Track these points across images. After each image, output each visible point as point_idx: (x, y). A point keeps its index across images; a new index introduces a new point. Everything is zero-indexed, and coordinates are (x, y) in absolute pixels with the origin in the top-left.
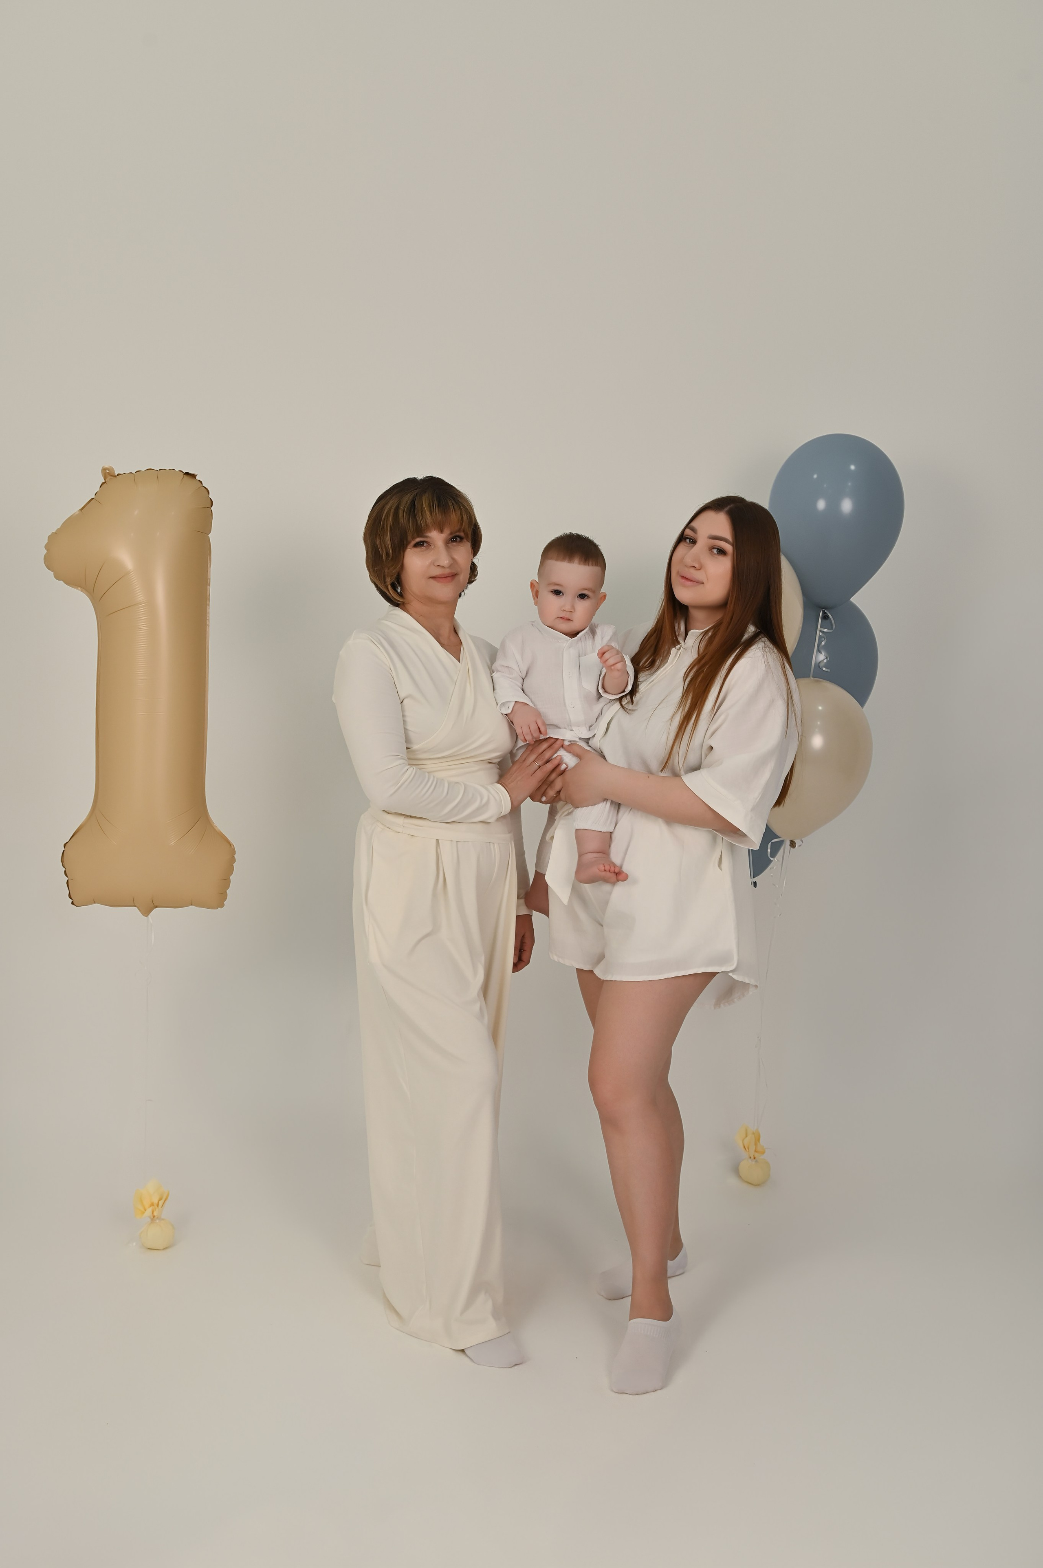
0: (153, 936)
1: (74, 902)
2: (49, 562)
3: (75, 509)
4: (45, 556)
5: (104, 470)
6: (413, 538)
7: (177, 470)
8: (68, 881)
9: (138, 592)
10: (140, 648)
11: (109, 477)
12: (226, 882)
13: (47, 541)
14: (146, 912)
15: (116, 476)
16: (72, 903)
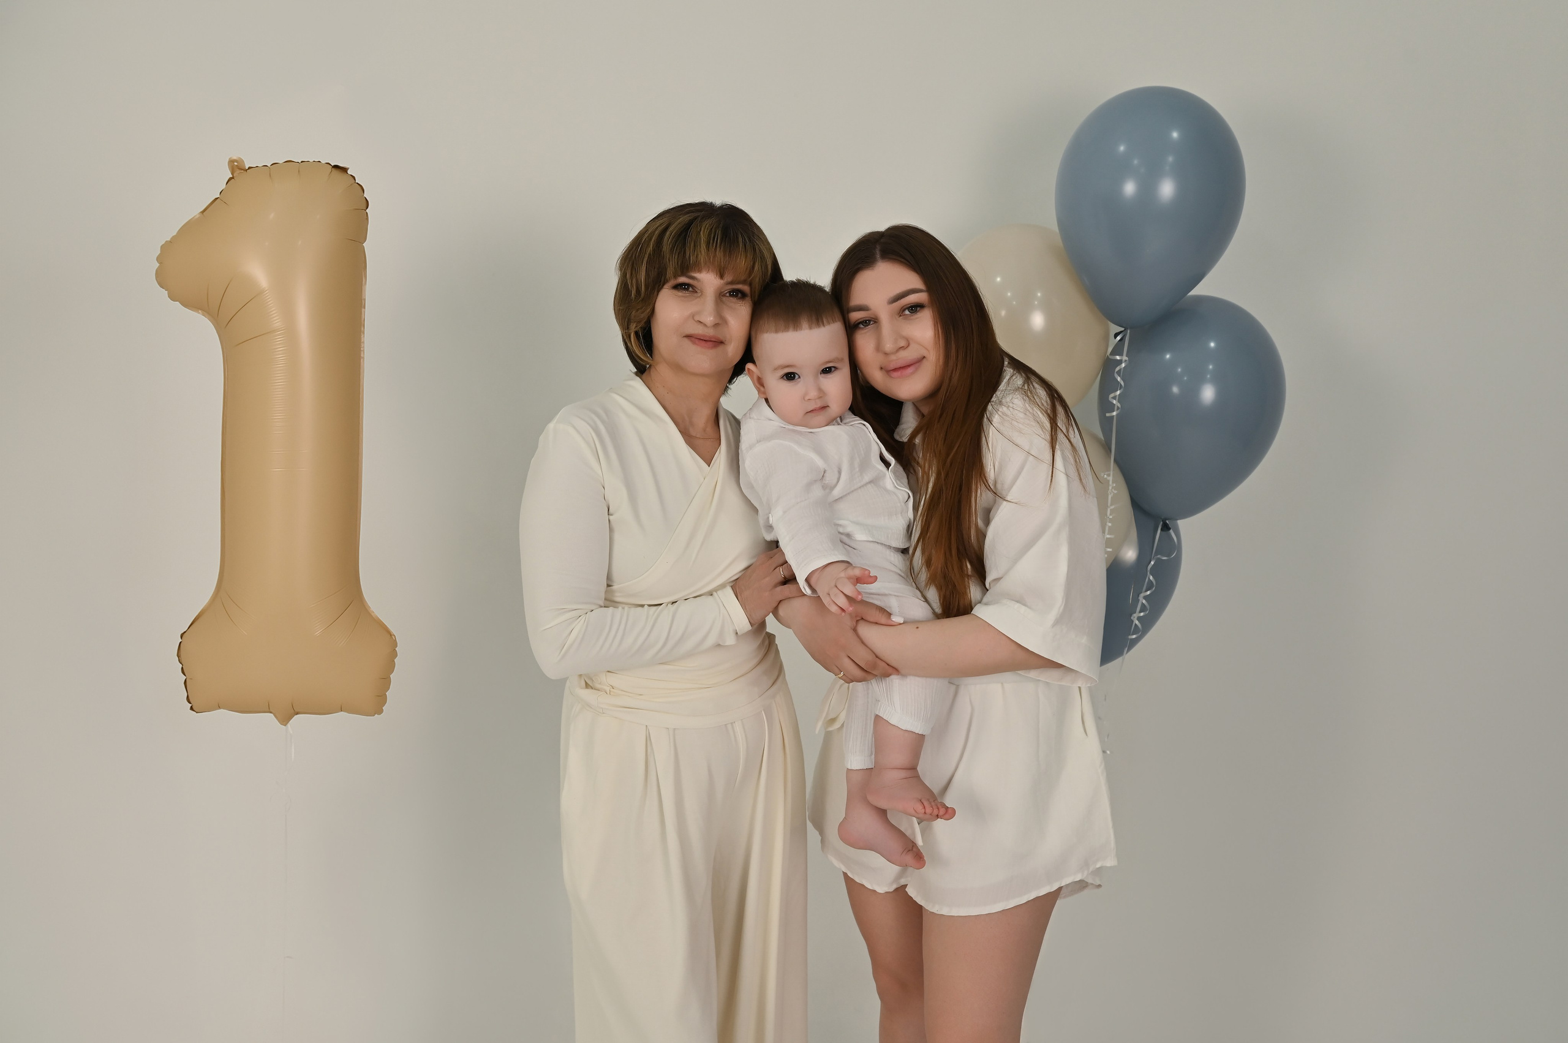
0: (293, 750)
1: (193, 707)
2: (162, 278)
3: (195, 211)
4: (157, 271)
5: (231, 162)
6: (676, 276)
7: (323, 162)
8: (186, 680)
9: (274, 316)
10: (277, 387)
11: (238, 171)
12: (385, 682)
13: (159, 252)
14: (285, 720)
15: (246, 170)
16: (192, 708)
